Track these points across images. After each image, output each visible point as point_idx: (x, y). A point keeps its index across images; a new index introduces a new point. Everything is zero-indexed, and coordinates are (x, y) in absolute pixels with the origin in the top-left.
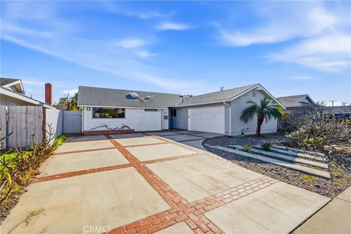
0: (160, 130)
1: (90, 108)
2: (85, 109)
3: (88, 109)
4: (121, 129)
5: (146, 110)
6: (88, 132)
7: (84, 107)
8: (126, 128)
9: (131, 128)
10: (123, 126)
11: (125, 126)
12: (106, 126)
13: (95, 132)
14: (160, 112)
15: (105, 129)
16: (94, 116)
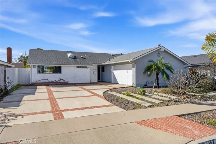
0: (89, 82)
1: (36, 66)
2: (32, 67)
4: (59, 82)
5: (78, 67)
6: (34, 83)
7: (31, 66)
8: (62, 81)
9: (66, 81)
10: (60, 79)
12: (47, 79)
13: (39, 83)
14: (89, 68)
15: (46, 81)
16: (39, 72)
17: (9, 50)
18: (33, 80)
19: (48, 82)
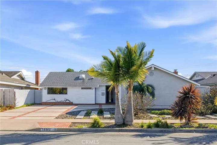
0: (94, 103)
1: (46, 88)
3: (45, 88)
4: (64, 102)
8: (68, 101)
9: (71, 101)
10: (65, 100)
11: (67, 100)
12: (55, 99)
15: (54, 101)
16: (48, 93)
17: (37, 73)
18: (44, 100)
19: (55, 102)
